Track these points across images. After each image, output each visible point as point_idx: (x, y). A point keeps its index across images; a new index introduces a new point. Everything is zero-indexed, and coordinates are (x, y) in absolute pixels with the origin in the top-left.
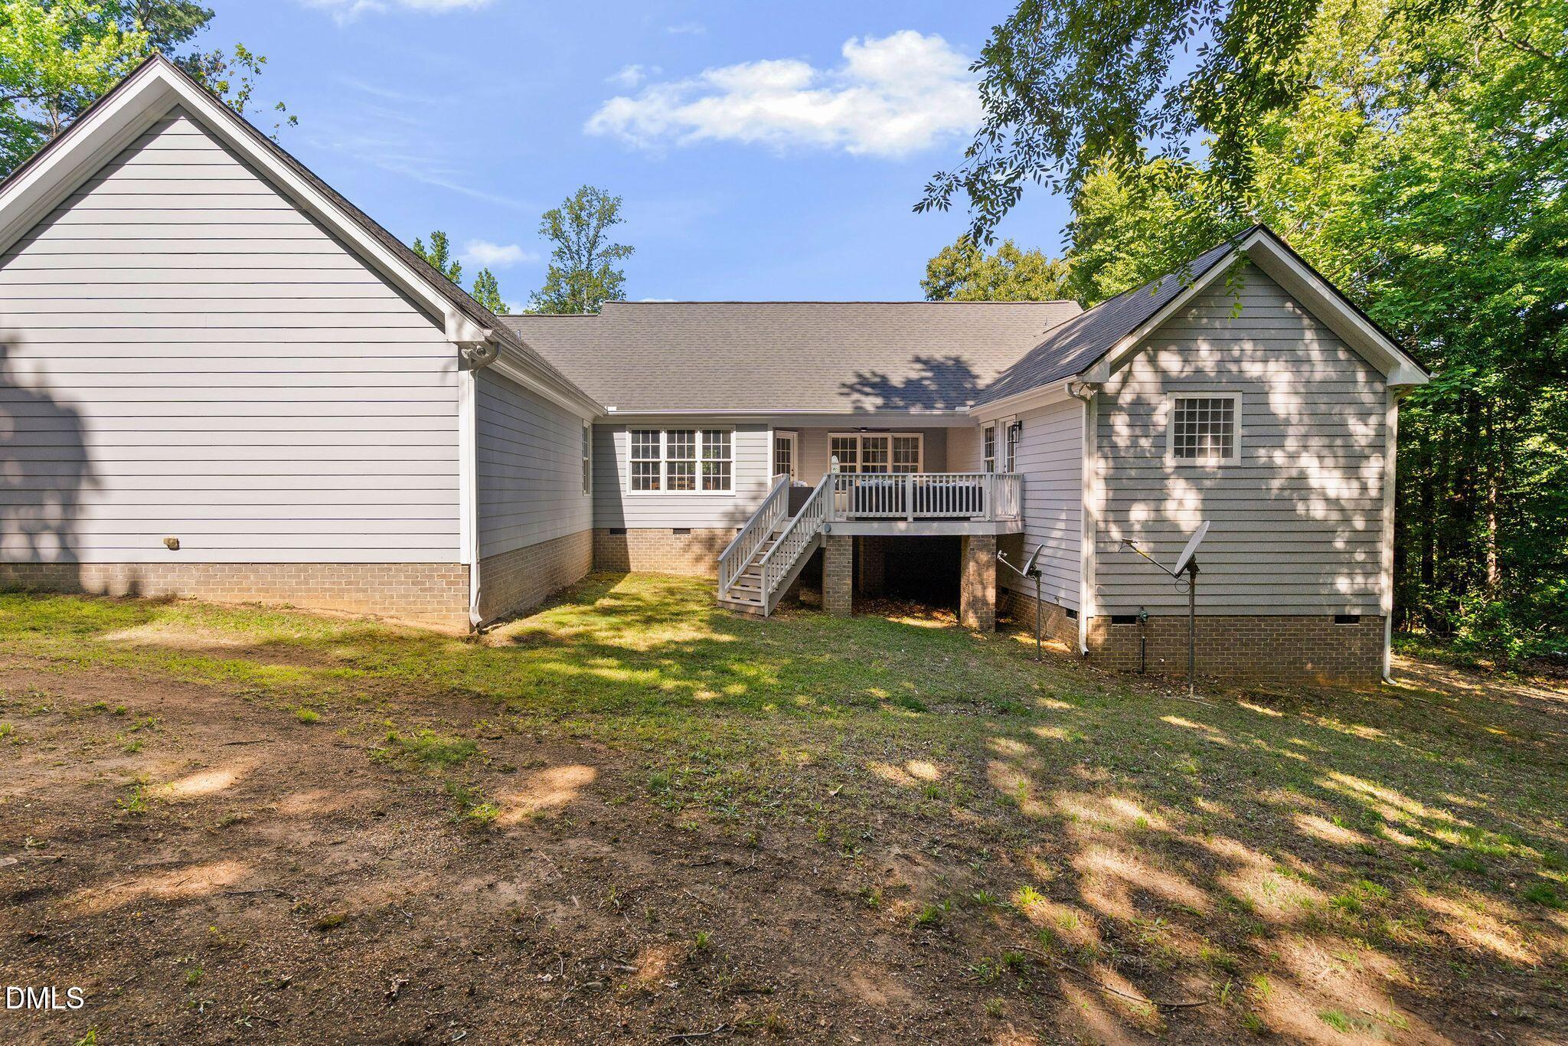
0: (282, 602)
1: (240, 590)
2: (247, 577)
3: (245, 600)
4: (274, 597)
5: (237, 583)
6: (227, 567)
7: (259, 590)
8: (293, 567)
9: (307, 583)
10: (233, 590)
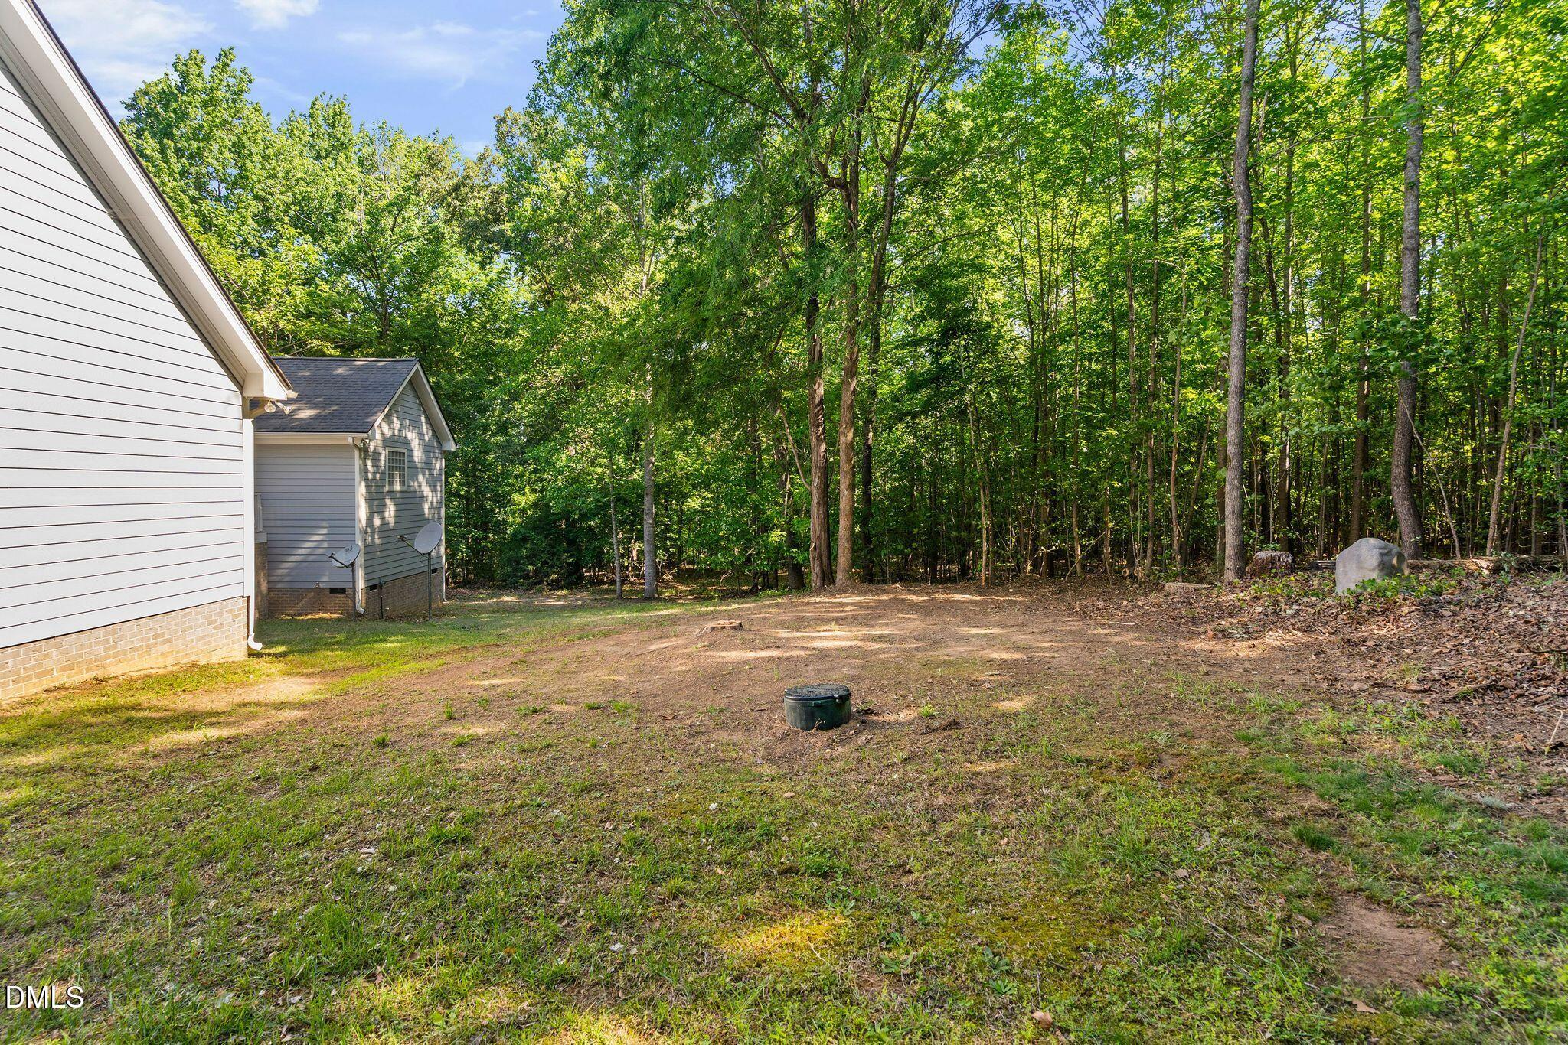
0: (88, 676)
1: (38, 676)
2: (47, 656)
3: (45, 687)
4: (81, 672)
5: (35, 668)
6: (21, 649)
7: (63, 669)
8: (101, 631)
9: (116, 647)
10: (29, 677)
